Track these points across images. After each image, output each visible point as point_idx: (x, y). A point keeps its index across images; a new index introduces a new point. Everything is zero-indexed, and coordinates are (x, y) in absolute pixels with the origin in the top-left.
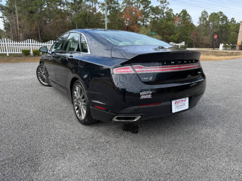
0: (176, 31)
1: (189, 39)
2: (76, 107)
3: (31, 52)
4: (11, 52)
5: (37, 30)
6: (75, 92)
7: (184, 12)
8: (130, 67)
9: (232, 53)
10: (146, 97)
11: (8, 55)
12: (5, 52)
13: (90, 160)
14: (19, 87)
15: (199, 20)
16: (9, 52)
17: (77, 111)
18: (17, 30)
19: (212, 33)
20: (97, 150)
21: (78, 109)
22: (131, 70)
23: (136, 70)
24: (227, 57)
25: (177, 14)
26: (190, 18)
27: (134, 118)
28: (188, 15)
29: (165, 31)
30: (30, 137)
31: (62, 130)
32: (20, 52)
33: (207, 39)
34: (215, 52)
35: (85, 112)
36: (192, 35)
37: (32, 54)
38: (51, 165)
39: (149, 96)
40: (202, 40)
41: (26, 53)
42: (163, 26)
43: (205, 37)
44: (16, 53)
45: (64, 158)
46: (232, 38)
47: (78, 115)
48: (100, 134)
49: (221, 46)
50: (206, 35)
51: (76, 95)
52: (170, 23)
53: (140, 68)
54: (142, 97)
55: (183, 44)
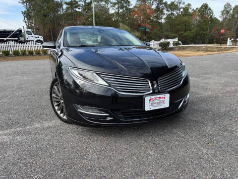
0: (192, 27)
5: (50, 32)
7: (205, 6)
15: (221, 13)
25: (197, 8)
26: (211, 12)
28: (210, 9)
36: (213, 31)
42: (177, 22)
49: (229, 41)
52: (185, 18)
55: (176, 40)
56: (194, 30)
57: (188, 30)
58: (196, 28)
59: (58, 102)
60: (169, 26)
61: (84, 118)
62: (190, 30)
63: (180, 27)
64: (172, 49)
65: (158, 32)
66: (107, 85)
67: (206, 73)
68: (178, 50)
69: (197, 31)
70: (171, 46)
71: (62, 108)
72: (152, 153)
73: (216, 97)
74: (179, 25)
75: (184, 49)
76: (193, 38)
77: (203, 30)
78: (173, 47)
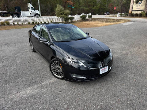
0: (97, 4)
36: (109, 6)
55: (90, 14)
56: (99, 6)
57: (95, 6)
58: (100, 5)
59: (54, 70)
60: (84, 3)
61: (74, 79)
62: (97, 6)
63: (90, 4)
64: (88, 20)
65: (78, 7)
66: (85, 65)
67: (111, 41)
68: (91, 21)
69: (100, 7)
70: (87, 17)
71: (60, 73)
72: (103, 91)
73: (120, 58)
74: (90, 2)
75: (95, 20)
76: (98, 11)
77: (104, 6)
78: (88, 18)
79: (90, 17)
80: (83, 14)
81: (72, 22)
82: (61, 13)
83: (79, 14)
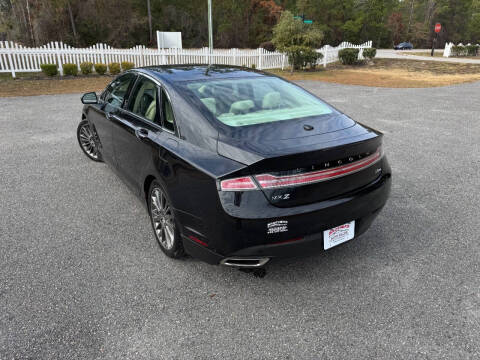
0: (355, 12)
1: (384, 30)
2: (157, 224)
3: (60, 69)
4: (21, 70)
5: (67, 12)
6: (154, 198)
8: (249, 177)
9: (468, 65)
10: (278, 230)
11: (14, 75)
12: (8, 71)
13: (184, 334)
14: (46, 164)
16: (17, 70)
17: (159, 231)
18: (26, 13)
19: (432, 17)
20: (194, 312)
21: (159, 227)
22: (252, 183)
23: (261, 182)
24: (457, 76)
27: (258, 262)
29: (334, 11)
30: (80, 285)
31: (133, 269)
32: (37, 70)
33: (420, 29)
34: (434, 63)
35: (172, 238)
36: (390, 21)
37: (62, 74)
38: (119, 344)
39: (284, 229)
40: (410, 31)
41: (50, 71)
43: (418, 25)
44: (29, 70)
45: (140, 329)
46: (475, 26)
47: (161, 239)
48: (199, 279)
49: (449, 47)
50: (420, 19)
51: (155, 203)
53: (267, 179)
54: (271, 231)
55: (369, 45)
68: (374, 67)
75: (386, 63)
78: (363, 58)
79: (370, 54)
80: (344, 46)
81: (314, 69)
82: (295, 40)
83: (335, 44)
